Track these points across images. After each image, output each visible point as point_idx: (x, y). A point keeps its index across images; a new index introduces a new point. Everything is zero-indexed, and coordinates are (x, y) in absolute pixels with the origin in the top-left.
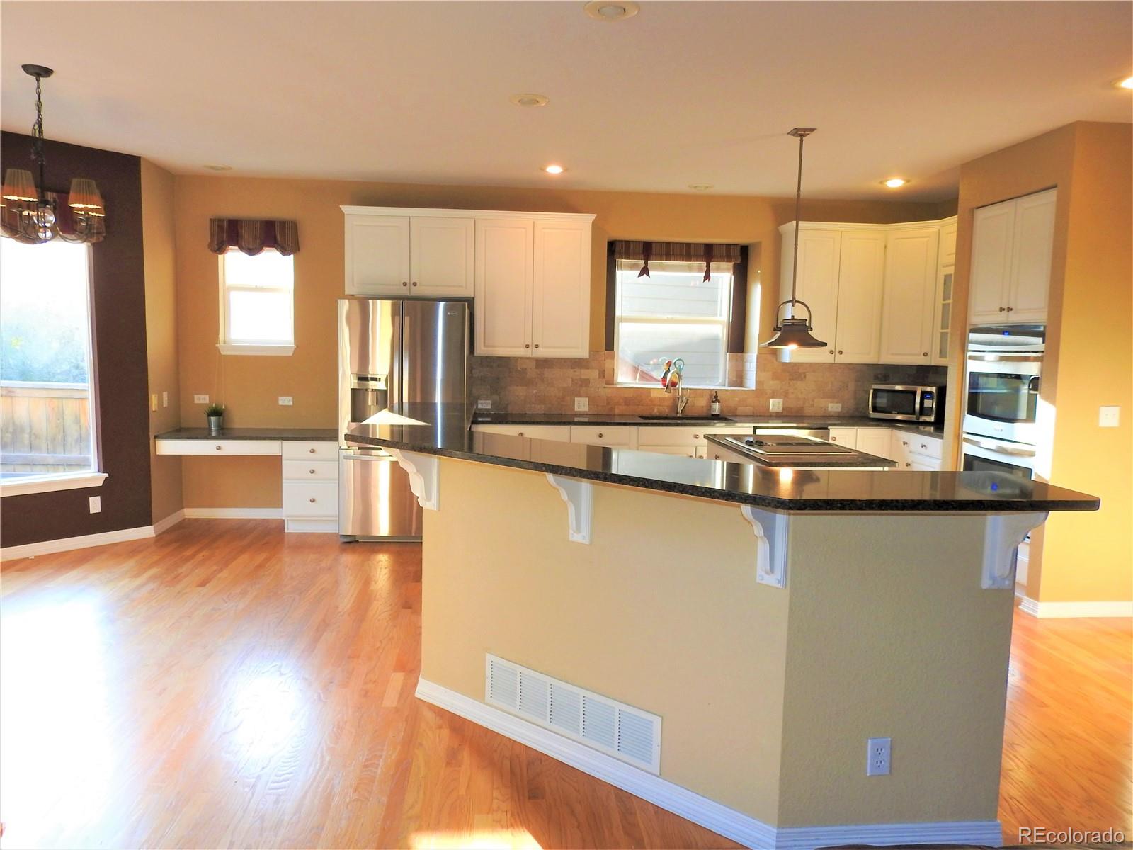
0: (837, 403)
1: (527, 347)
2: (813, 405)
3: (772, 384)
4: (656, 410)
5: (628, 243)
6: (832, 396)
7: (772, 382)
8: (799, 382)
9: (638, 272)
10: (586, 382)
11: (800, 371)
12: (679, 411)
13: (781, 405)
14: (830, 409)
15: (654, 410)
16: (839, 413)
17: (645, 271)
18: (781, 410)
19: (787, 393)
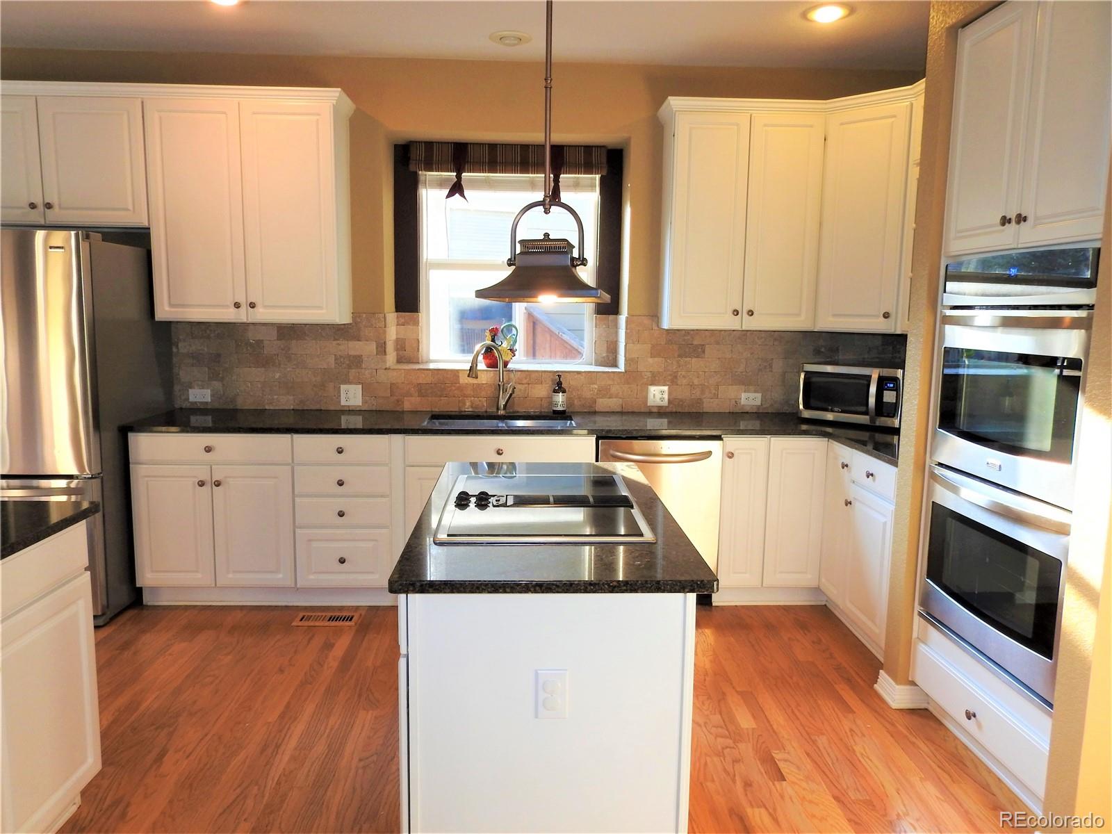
0: (755, 392)
1: (237, 305)
2: (716, 396)
3: (651, 364)
4: (468, 404)
5: (429, 145)
6: (746, 382)
7: (650, 360)
8: (694, 360)
9: (446, 192)
10: (356, 361)
11: (695, 343)
12: (502, 403)
13: (666, 396)
14: (743, 401)
15: (465, 404)
16: (758, 407)
17: (457, 188)
18: (665, 403)
19: (676, 377)
